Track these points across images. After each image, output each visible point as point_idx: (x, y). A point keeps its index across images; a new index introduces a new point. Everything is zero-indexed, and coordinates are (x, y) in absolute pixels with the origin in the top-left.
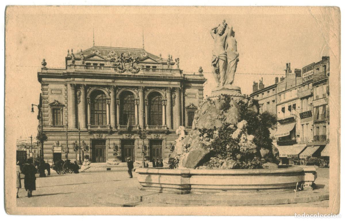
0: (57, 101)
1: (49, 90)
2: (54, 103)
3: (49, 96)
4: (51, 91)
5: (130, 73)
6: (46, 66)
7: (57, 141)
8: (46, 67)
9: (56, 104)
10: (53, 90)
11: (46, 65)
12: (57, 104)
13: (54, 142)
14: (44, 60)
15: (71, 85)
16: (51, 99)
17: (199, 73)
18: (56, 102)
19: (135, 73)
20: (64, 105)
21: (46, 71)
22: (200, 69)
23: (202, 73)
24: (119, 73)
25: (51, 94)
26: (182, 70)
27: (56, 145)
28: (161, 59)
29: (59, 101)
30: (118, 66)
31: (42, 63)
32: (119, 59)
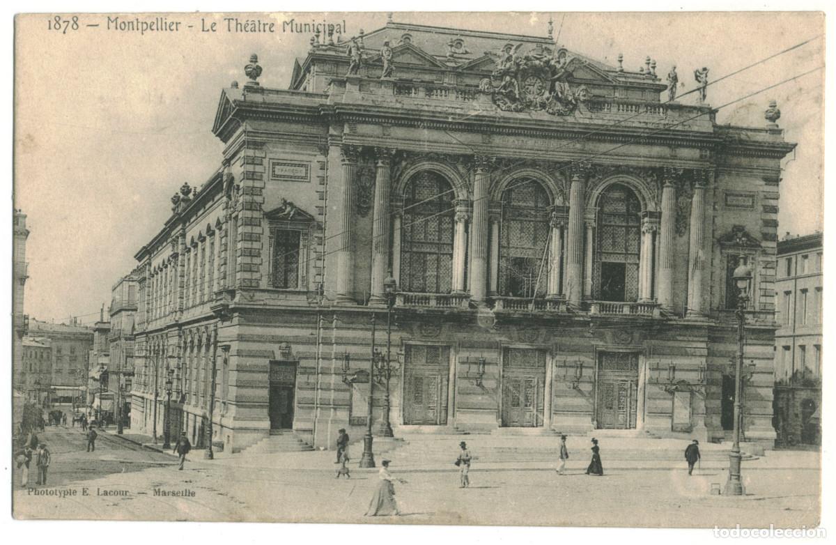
0: (291, 204)
1: (265, 162)
2: (280, 210)
3: (265, 183)
4: (273, 168)
5: (543, 116)
6: (258, 79)
7: (284, 345)
8: (258, 84)
9: (289, 213)
10: (278, 164)
11: (258, 75)
12: (292, 213)
13: (275, 347)
14: (254, 59)
15: (347, 151)
16: (274, 194)
17: (766, 124)
18: (289, 209)
19: (560, 114)
20: (312, 219)
21: (258, 98)
22: (771, 106)
23: (777, 122)
24: (508, 114)
25: (271, 177)
26: (716, 111)
27: (279, 358)
28: (622, 71)
29: (297, 204)
30: (505, 87)
31: (246, 67)
32: (508, 65)
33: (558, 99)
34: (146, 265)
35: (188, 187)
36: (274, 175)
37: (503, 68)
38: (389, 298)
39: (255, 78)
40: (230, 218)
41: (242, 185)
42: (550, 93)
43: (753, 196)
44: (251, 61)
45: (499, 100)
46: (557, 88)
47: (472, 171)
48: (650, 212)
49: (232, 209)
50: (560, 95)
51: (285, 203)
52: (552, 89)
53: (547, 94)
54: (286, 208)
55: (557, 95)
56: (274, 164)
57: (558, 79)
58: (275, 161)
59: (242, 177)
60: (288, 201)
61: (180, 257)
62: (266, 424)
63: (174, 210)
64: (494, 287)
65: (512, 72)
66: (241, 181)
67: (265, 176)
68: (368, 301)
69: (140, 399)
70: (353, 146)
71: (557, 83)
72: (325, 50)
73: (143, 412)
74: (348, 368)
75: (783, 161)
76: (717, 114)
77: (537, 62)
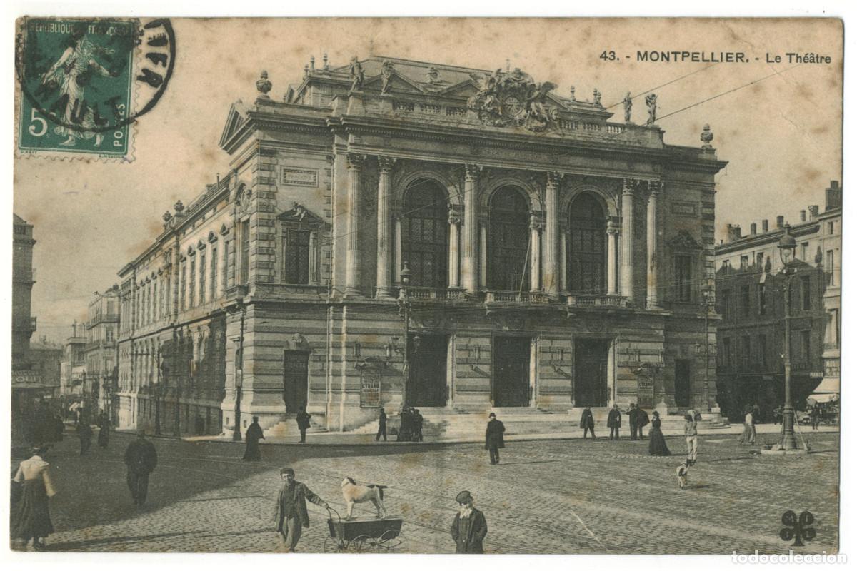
0: (303, 208)
1: (278, 168)
2: (292, 212)
3: (277, 188)
4: (284, 174)
5: (524, 130)
6: (269, 94)
7: (296, 335)
8: (268, 97)
9: (300, 215)
10: (289, 171)
11: (269, 89)
12: (303, 215)
13: (288, 337)
14: (265, 75)
15: (351, 157)
16: (287, 197)
17: (702, 144)
18: (299, 211)
19: (537, 130)
20: (321, 221)
21: (269, 110)
22: (705, 130)
23: (711, 142)
24: (494, 129)
25: (282, 183)
26: (664, 132)
27: (293, 348)
28: (574, 100)
29: (308, 206)
30: (489, 105)
31: (258, 83)
32: (491, 86)
33: (534, 117)
34: (130, 279)
35: (181, 204)
36: (285, 181)
37: (487, 88)
38: (393, 292)
39: (265, 92)
40: (239, 222)
41: (254, 190)
42: (527, 112)
43: (694, 205)
44: (262, 77)
45: (484, 116)
46: (534, 108)
47: (462, 180)
48: (614, 217)
49: (241, 214)
50: (537, 114)
51: (296, 206)
52: (528, 108)
53: (524, 113)
54: (296, 211)
55: (534, 113)
56: (285, 170)
57: (534, 100)
58: (285, 168)
59: (255, 182)
60: (299, 204)
61: (174, 266)
62: (282, 408)
63: (165, 226)
64: (484, 282)
65: (495, 93)
66: (253, 186)
67: (277, 181)
68: (374, 295)
69: (127, 398)
70: (358, 154)
71: (533, 104)
72: (320, 74)
73: (130, 410)
74: (358, 356)
75: (717, 176)
76: (664, 134)
77: (516, 84)
